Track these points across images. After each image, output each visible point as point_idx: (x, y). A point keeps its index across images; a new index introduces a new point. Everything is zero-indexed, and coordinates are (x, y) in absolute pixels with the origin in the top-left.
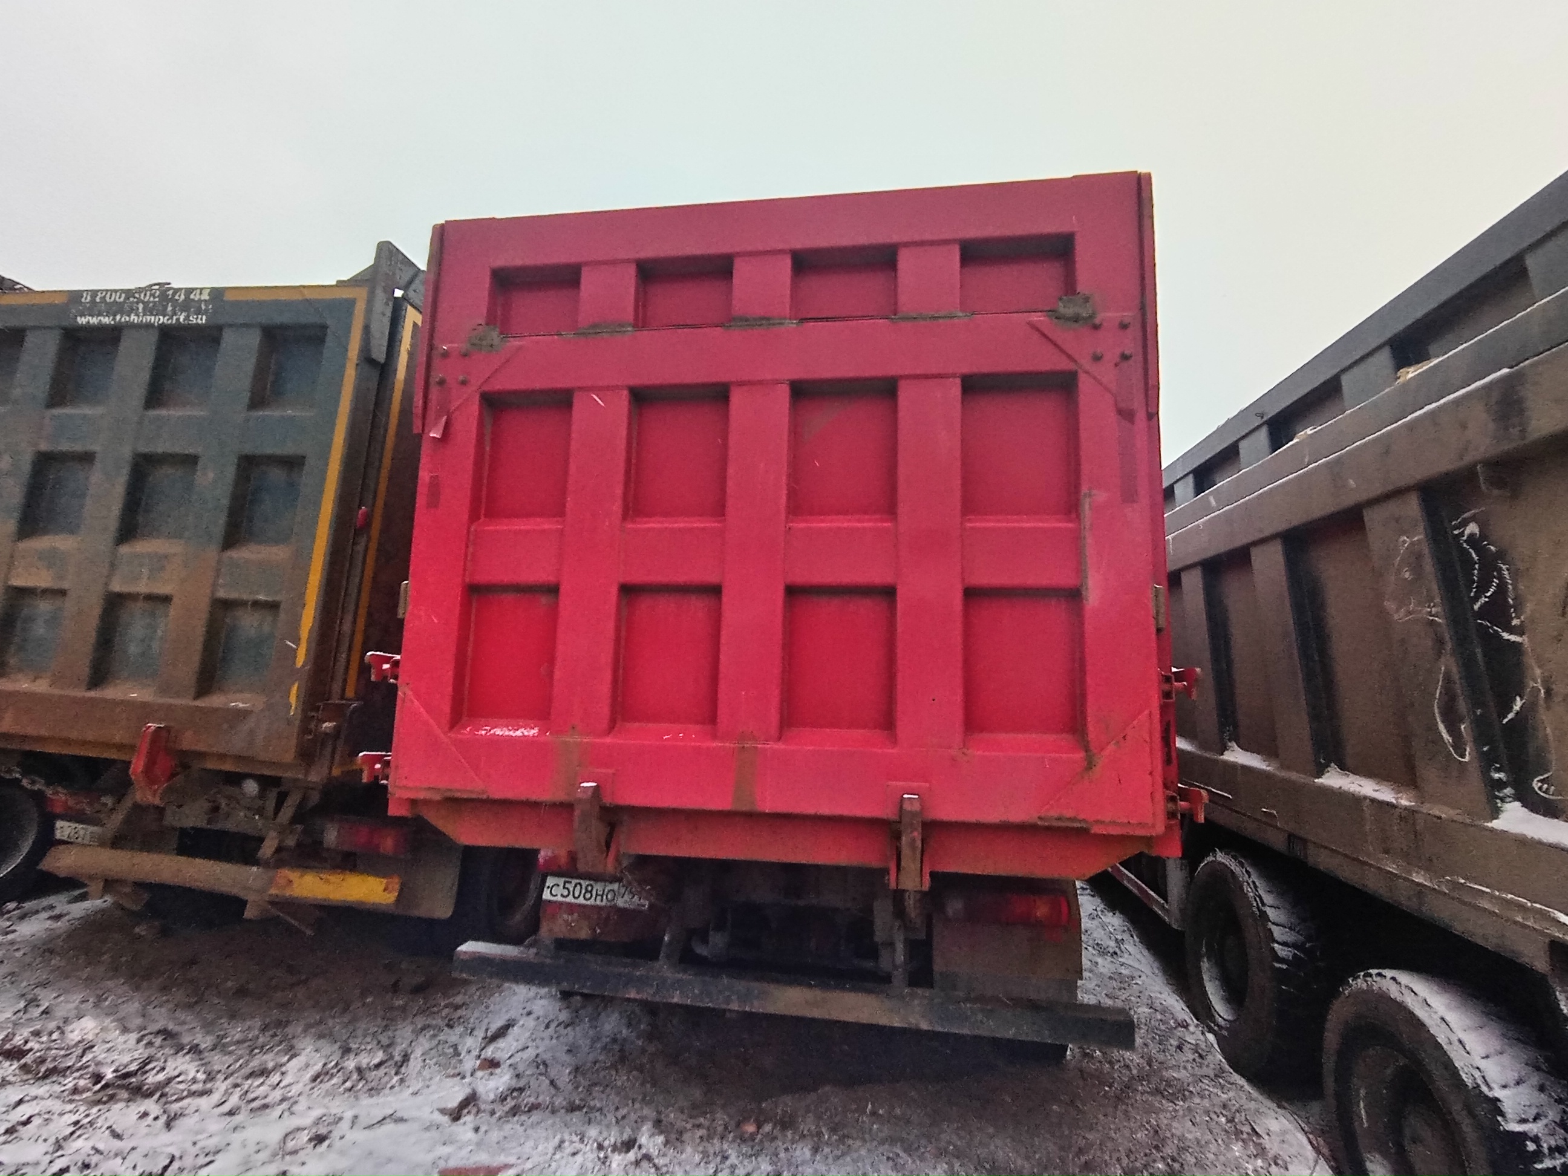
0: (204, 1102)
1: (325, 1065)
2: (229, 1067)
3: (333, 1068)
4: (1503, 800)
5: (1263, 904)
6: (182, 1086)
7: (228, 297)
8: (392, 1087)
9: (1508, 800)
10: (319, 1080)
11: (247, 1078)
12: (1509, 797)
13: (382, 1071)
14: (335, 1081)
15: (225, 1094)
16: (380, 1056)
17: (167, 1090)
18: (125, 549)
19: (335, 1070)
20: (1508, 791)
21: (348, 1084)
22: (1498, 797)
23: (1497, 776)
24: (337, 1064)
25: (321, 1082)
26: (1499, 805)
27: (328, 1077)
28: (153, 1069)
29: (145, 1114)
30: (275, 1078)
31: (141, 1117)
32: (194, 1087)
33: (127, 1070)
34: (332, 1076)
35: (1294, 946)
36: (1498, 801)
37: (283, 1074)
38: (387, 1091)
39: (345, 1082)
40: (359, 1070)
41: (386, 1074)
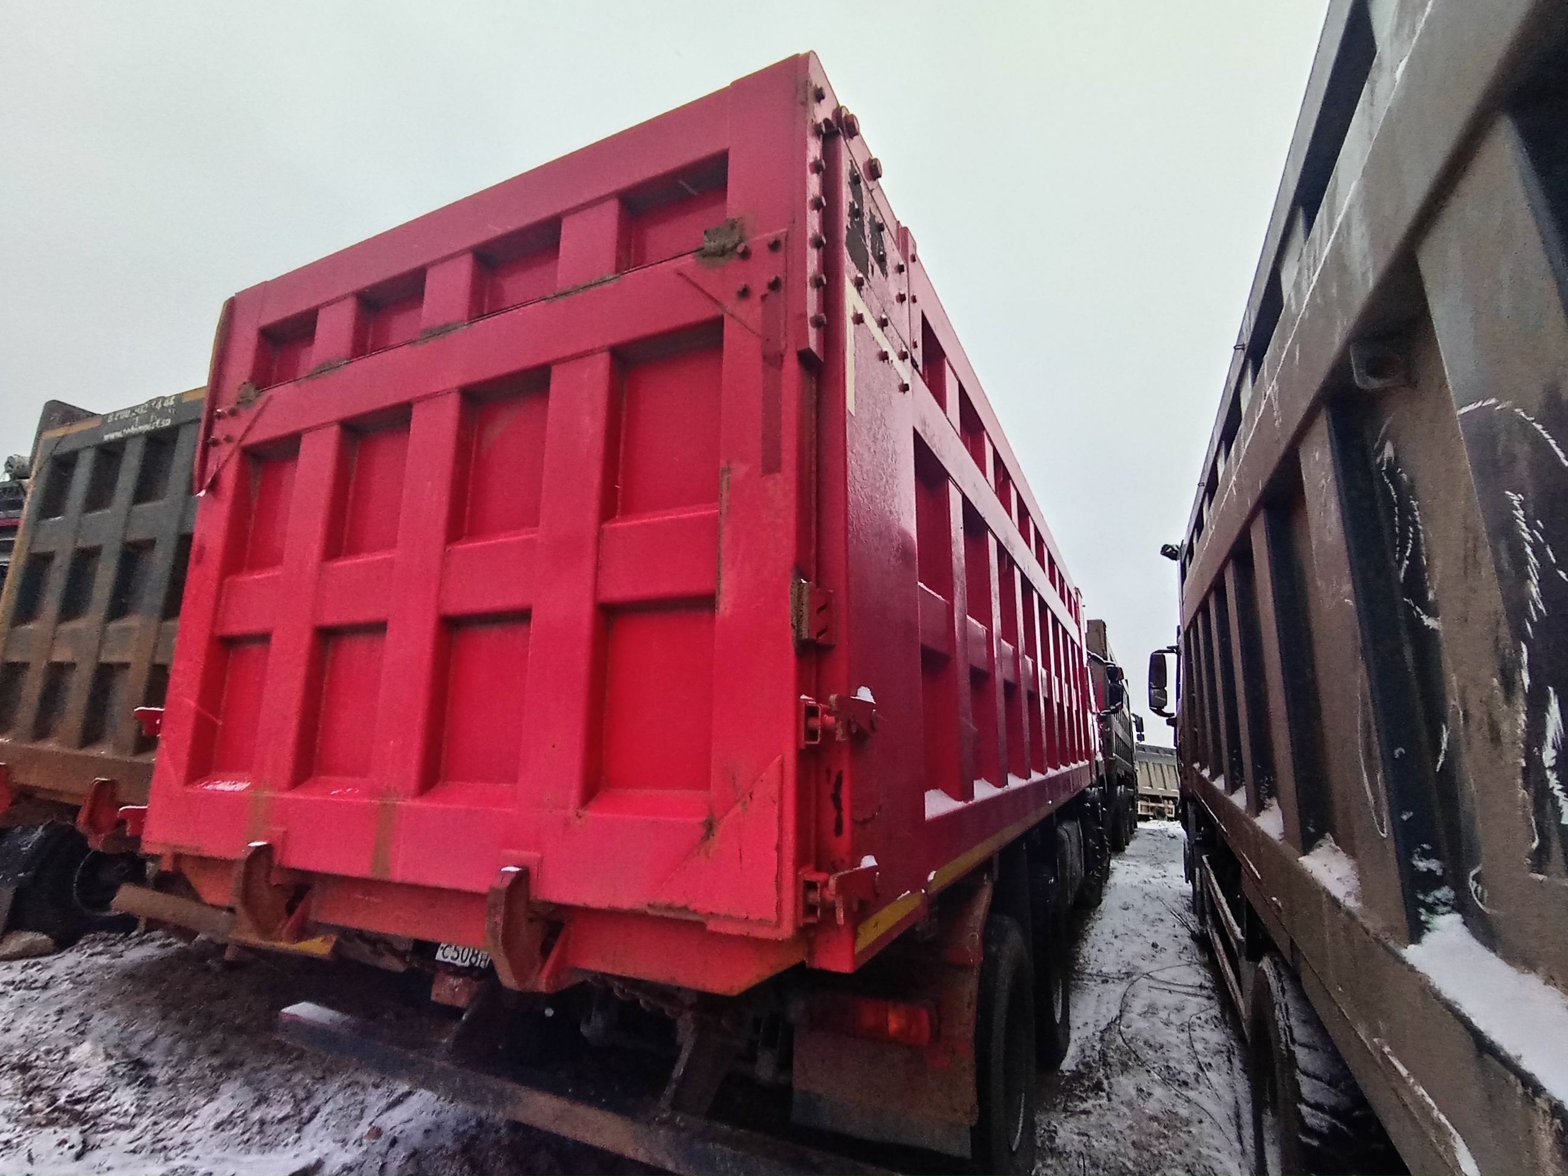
0: (125, 1136)
1: (233, 1113)
2: (160, 1104)
3: (238, 1117)
4: (1431, 909)
5: (1293, 1041)
6: (114, 1118)
7: (185, 400)
8: (286, 1145)
9: (1441, 909)
10: (220, 1129)
11: (168, 1117)
12: (1445, 904)
13: (285, 1125)
14: (235, 1131)
15: (142, 1132)
16: (287, 1109)
17: (98, 1121)
18: (113, 626)
19: (240, 1120)
20: (1444, 893)
21: (246, 1137)
22: (1423, 904)
23: (1422, 865)
24: (244, 1114)
25: (223, 1130)
26: (1423, 918)
27: (229, 1127)
28: (101, 1097)
29: (64, 1142)
30: (185, 1121)
31: (59, 1145)
32: (121, 1121)
33: (79, 1096)
34: (235, 1125)
35: (1333, 1112)
36: (1422, 910)
37: (195, 1117)
38: (280, 1148)
39: (243, 1133)
40: (262, 1122)
41: (286, 1130)
